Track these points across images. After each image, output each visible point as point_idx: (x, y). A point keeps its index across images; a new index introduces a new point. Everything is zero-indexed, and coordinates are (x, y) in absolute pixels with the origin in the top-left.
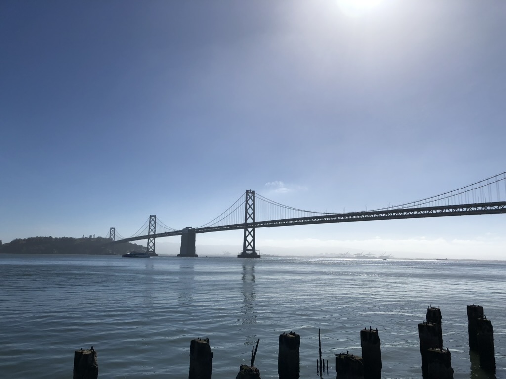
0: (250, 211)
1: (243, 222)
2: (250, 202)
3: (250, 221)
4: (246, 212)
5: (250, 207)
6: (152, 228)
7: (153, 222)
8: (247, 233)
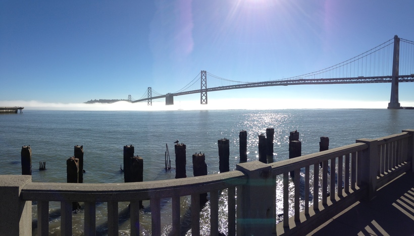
0: (204, 83)
1: (200, 89)
2: (204, 77)
3: (204, 88)
4: (202, 83)
5: (204, 80)
6: (150, 94)
7: (150, 91)
8: (203, 95)
